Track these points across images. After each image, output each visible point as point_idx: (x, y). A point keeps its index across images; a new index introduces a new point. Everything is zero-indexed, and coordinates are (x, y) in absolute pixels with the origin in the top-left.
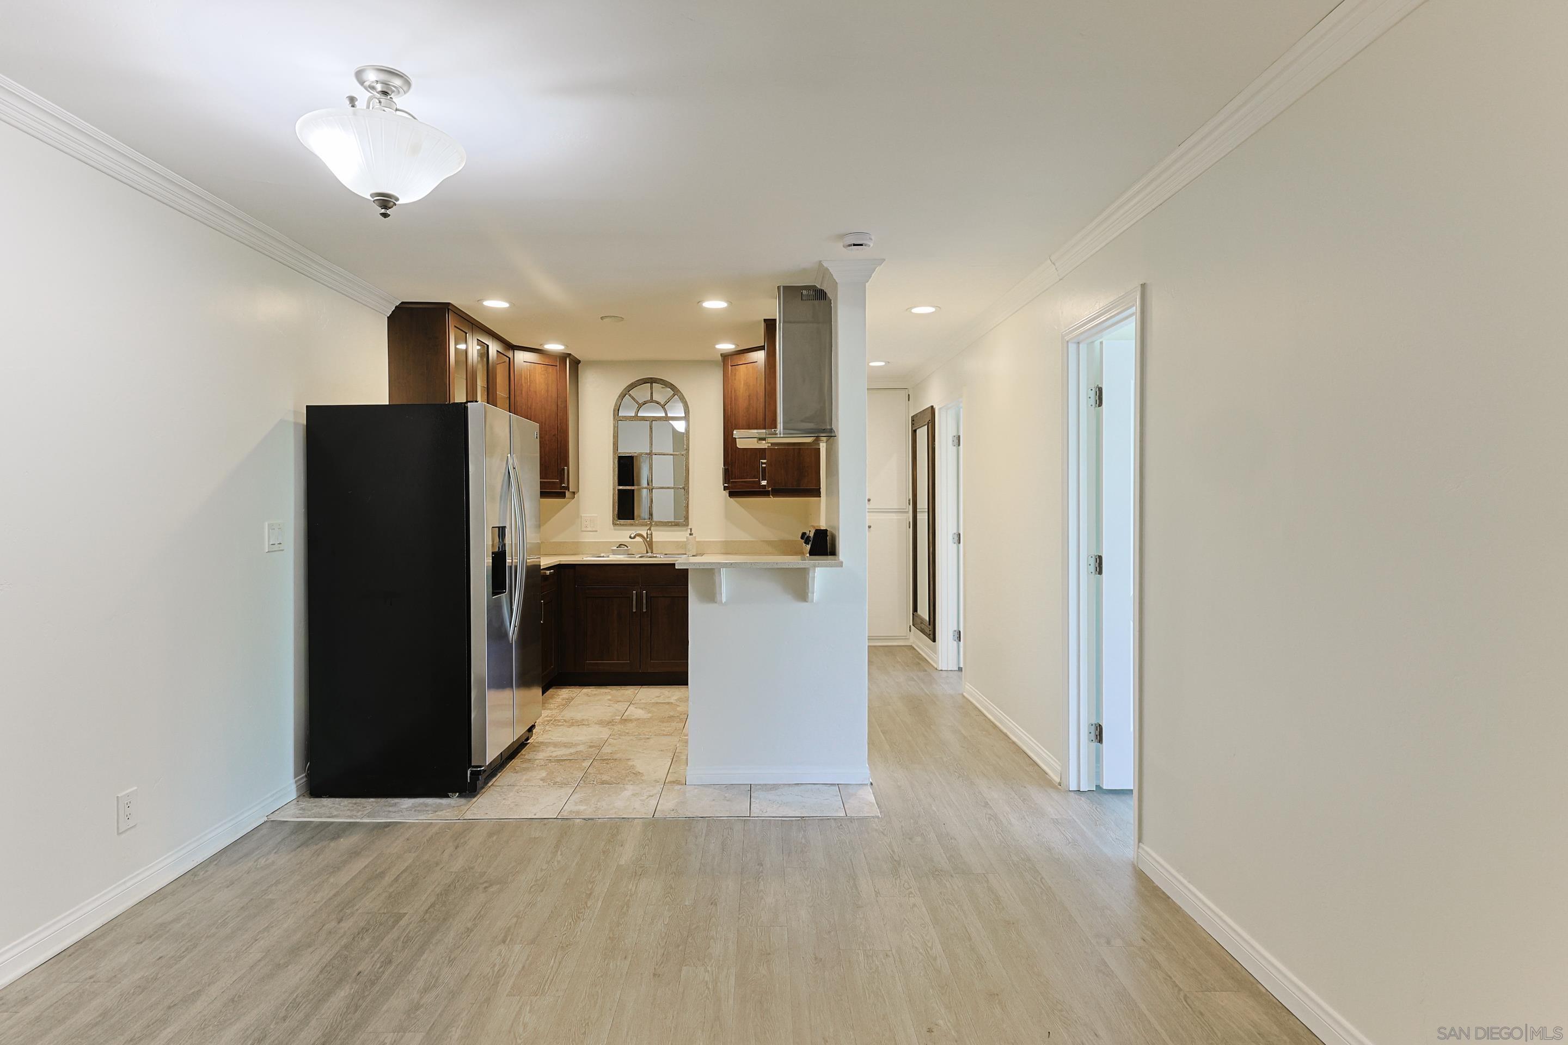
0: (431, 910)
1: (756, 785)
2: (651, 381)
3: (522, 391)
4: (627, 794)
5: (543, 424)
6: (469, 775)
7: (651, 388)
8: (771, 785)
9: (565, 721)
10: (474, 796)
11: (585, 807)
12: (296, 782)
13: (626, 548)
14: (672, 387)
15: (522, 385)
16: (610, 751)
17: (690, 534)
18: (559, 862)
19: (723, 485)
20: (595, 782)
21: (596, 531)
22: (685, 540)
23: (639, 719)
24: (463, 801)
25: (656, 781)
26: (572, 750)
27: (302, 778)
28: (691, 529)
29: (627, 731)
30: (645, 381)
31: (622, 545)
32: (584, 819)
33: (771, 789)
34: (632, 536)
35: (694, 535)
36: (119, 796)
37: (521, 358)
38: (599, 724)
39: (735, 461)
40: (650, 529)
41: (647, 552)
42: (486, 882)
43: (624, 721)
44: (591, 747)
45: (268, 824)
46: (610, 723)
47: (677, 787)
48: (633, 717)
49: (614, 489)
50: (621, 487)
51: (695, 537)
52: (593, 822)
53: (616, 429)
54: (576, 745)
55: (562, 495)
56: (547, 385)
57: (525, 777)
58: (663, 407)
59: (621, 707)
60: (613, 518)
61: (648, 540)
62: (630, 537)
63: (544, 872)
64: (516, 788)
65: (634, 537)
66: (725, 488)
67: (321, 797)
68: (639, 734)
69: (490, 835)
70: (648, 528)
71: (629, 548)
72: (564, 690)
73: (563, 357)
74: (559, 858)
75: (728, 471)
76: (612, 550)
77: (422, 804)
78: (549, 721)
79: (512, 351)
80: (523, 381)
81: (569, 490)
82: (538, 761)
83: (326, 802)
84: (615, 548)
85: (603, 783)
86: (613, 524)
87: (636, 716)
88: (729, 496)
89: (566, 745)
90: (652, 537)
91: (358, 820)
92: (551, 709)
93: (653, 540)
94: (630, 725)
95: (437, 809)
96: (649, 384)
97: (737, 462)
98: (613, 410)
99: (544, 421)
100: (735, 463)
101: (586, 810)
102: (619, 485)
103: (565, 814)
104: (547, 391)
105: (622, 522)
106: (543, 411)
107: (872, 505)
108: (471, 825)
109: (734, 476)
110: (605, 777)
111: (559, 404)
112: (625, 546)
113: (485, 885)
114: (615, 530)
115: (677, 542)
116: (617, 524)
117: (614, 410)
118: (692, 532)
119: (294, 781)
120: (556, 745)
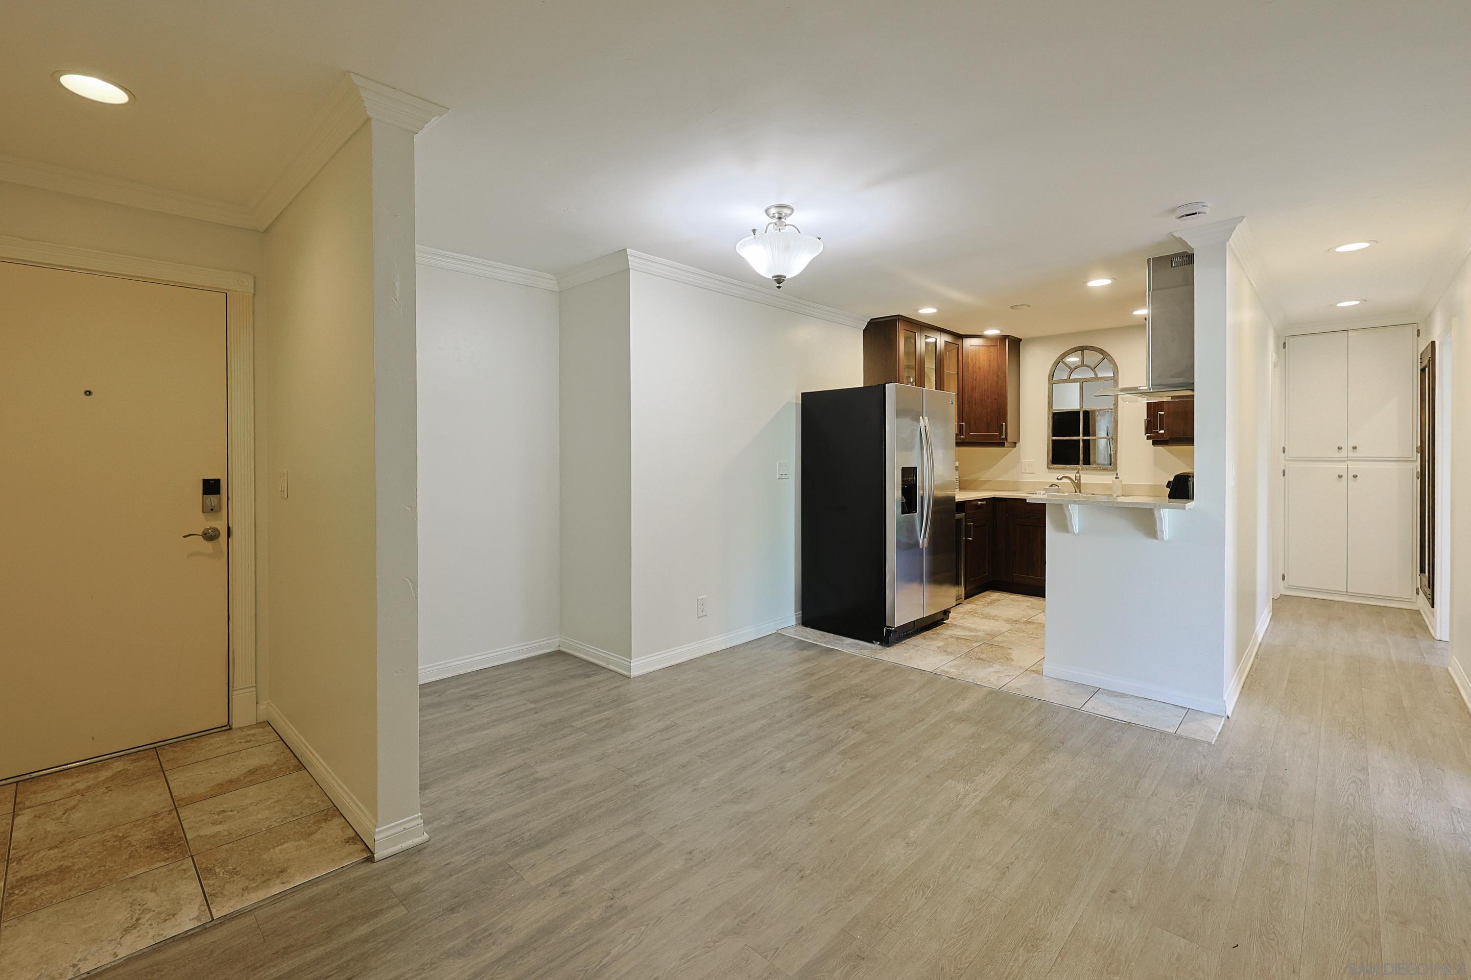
0: (827, 699)
1: (1104, 690)
2: (1082, 349)
3: (968, 367)
4: (991, 669)
5: (986, 391)
6: (885, 632)
7: (1083, 355)
8: (1119, 693)
9: (982, 614)
10: (888, 647)
11: (954, 670)
12: (796, 615)
13: (1057, 487)
14: (1102, 352)
15: (968, 363)
16: (1000, 640)
17: (1116, 478)
18: (915, 697)
19: (1145, 435)
20: (973, 657)
21: (1033, 473)
22: (1111, 483)
23: (1040, 624)
24: (880, 647)
25: (1020, 667)
26: (972, 634)
27: (799, 614)
28: (1117, 474)
29: (1024, 630)
30: (1076, 350)
31: (1054, 485)
32: (949, 677)
33: (1116, 696)
34: (1059, 478)
35: (1120, 479)
36: (699, 598)
37: (969, 343)
38: (1006, 621)
40: (1078, 472)
41: (1076, 492)
42: (864, 695)
43: (1028, 622)
44: (987, 634)
45: (776, 634)
46: (1016, 622)
47: (1034, 675)
48: (1037, 622)
49: (1048, 440)
50: (1054, 438)
51: (1121, 481)
52: (953, 680)
53: (1051, 390)
54: (980, 631)
55: (1001, 444)
56: (990, 361)
57: (927, 643)
58: (1093, 369)
59: (1031, 612)
60: (1048, 463)
61: (1076, 481)
62: (1058, 479)
63: (902, 700)
64: (918, 648)
65: (1061, 479)
66: (1148, 438)
67: (807, 627)
68: (1033, 634)
69: (884, 671)
71: (1060, 487)
72: (997, 594)
73: (1003, 338)
74: (917, 695)
75: (1151, 422)
76: (1045, 489)
77: (856, 643)
78: (970, 612)
79: (961, 340)
80: (969, 360)
81: (1007, 441)
82: (943, 635)
83: (809, 630)
84: (1048, 487)
85: (979, 659)
86: (1047, 468)
87: (1040, 621)
88: (1153, 444)
89: (970, 630)
90: (1080, 479)
91: (818, 643)
92: (976, 605)
93: (1082, 482)
94: (1030, 626)
95: (864, 648)
96: (1080, 351)
99: (986, 389)
101: (954, 672)
102: (1054, 436)
103: (938, 671)
104: (990, 366)
105: (1055, 466)
106: (986, 381)
107: (1358, 453)
108: (877, 662)
110: (983, 656)
111: (999, 374)
112: (1056, 485)
113: (863, 696)
114: (1050, 472)
115: (1105, 484)
116: (1051, 468)
117: (1049, 376)
118: (1119, 476)
119: (794, 614)
120: (963, 628)
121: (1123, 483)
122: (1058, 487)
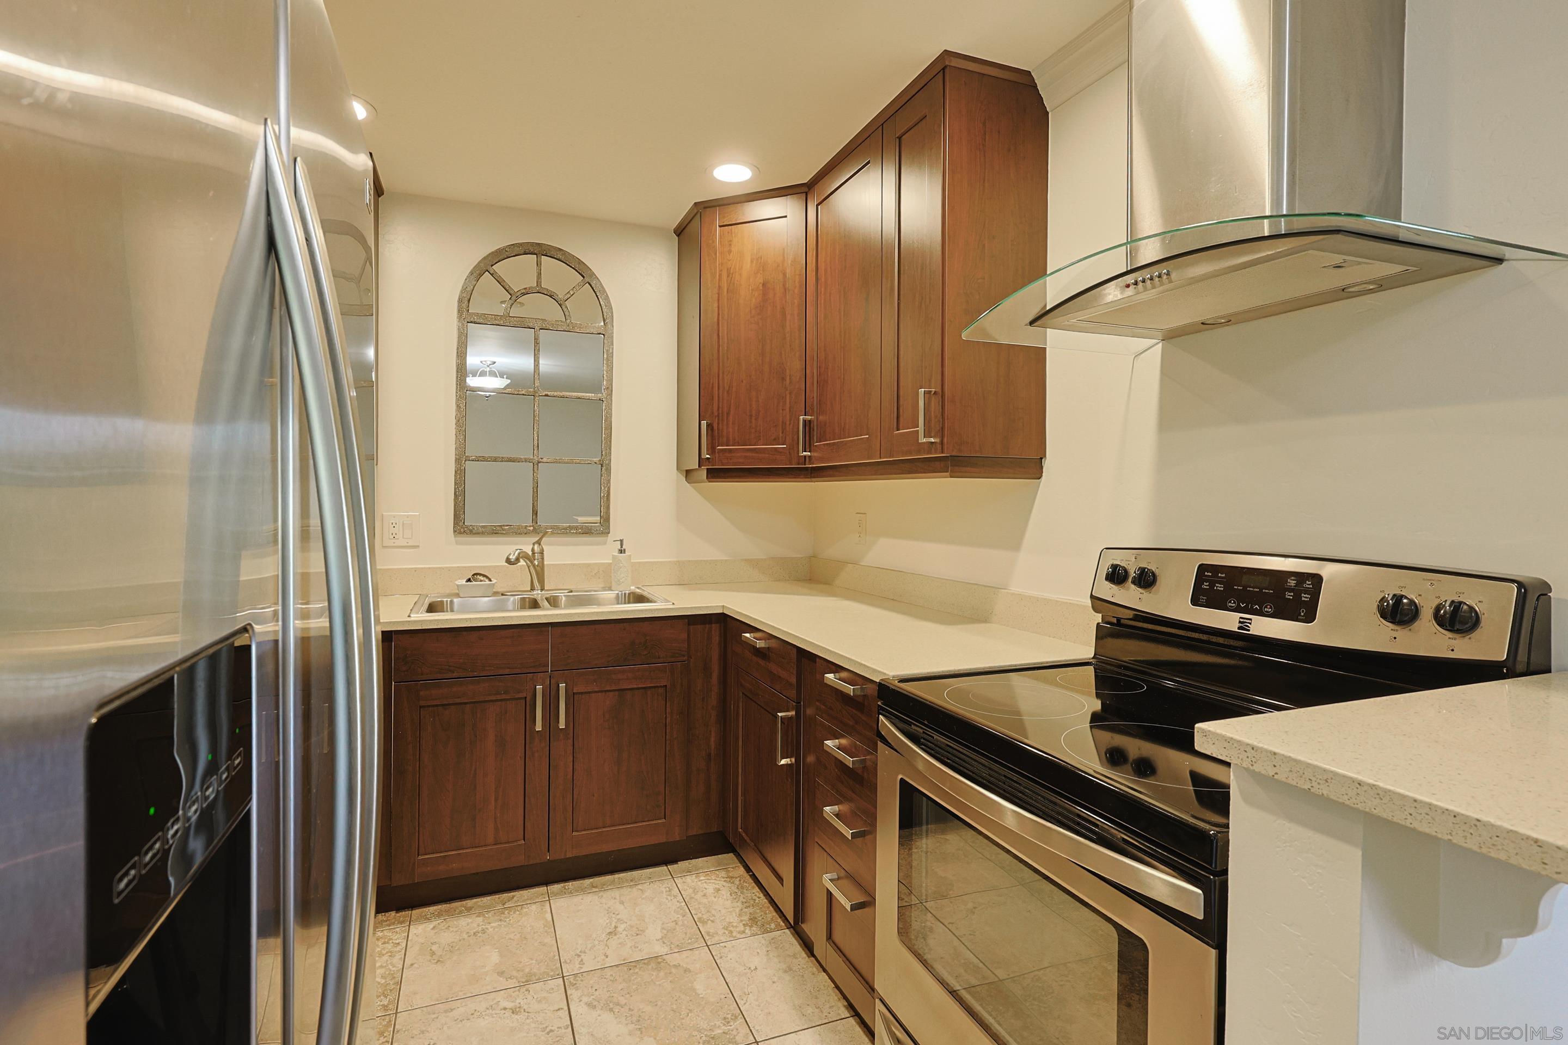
2: (539, 250)
7: (539, 264)
13: (487, 582)
14: (579, 266)
17: (621, 551)
21: (417, 547)
30: (526, 249)
31: (480, 575)
34: (513, 558)
35: (627, 553)
39: (729, 411)
40: (539, 543)
41: (534, 588)
53: (462, 336)
58: (561, 303)
61: (536, 563)
62: (509, 560)
65: (517, 561)
70: (537, 539)
71: (494, 581)
75: (713, 431)
84: (463, 582)
86: (455, 531)
90: (542, 558)
93: (545, 563)
96: (535, 256)
97: (732, 412)
98: (457, 299)
100: (728, 414)
109: (725, 439)
112: (484, 576)
114: (457, 543)
115: (589, 565)
116: (464, 532)
117: (460, 299)
118: (624, 547)
121: (632, 561)
122: (490, 580)
